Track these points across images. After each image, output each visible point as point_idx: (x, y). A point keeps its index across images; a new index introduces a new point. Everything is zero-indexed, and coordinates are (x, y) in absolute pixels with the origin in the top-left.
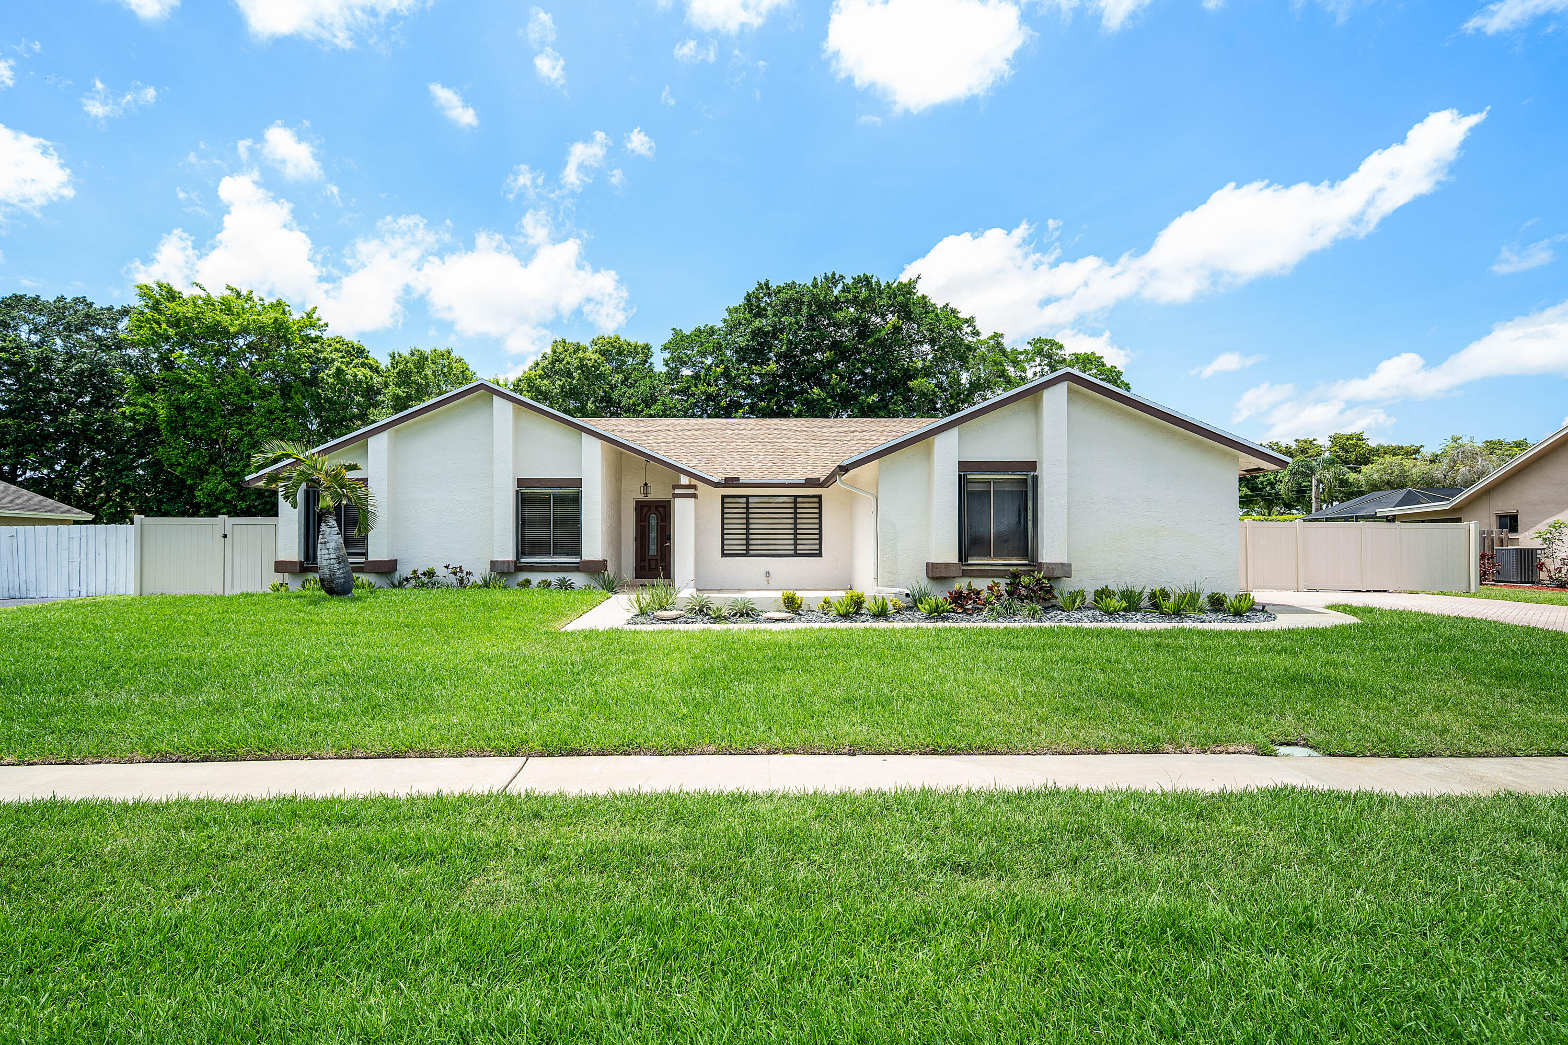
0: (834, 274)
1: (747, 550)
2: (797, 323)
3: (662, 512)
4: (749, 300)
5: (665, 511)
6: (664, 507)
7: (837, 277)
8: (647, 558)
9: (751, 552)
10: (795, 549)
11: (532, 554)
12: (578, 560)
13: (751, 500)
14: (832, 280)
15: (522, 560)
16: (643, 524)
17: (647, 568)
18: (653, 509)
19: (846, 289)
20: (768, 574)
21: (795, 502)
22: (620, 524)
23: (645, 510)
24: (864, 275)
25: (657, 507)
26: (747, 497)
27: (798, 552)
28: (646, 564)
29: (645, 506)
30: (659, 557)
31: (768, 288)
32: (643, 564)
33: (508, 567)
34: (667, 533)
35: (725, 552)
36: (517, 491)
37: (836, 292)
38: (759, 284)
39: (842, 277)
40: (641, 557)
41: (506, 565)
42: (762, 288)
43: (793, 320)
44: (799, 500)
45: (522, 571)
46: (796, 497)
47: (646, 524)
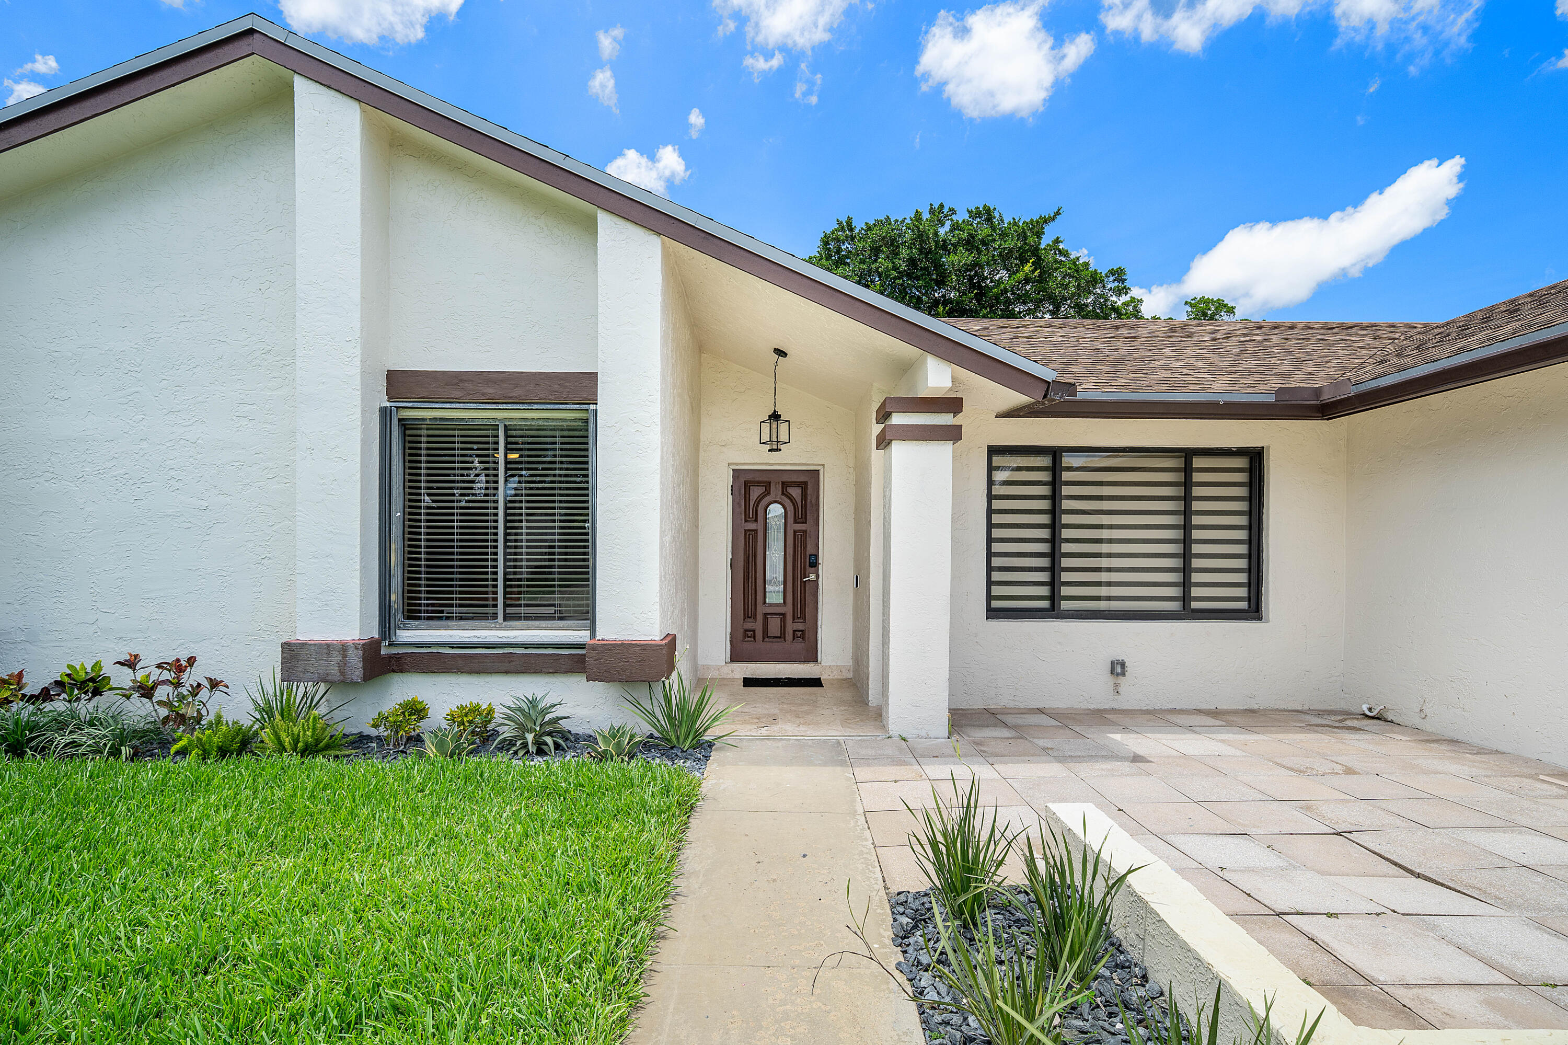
0: (942, 206)
1: (1054, 598)
2: (895, 268)
3: (799, 500)
4: (826, 243)
5: (804, 496)
6: (803, 486)
7: (945, 211)
8: (761, 610)
9: (1065, 605)
10: (1186, 598)
11: (437, 615)
12: (582, 636)
13: (1068, 460)
14: (939, 214)
15: (405, 635)
16: (752, 526)
17: (759, 634)
18: (776, 491)
19: (955, 227)
20: (1118, 668)
21: (1188, 470)
22: (697, 527)
23: (756, 492)
24: (985, 206)
25: (785, 485)
26: (1055, 453)
27: (1195, 605)
28: (758, 626)
29: (758, 483)
30: (788, 610)
31: (851, 230)
32: (749, 625)
33: (343, 665)
34: (810, 550)
35: (995, 604)
36: (385, 413)
37: (942, 231)
38: (839, 223)
39: (953, 211)
40: (746, 610)
41: (336, 658)
42: (842, 229)
43: (890, 265)
44: (1197, 462)
45: (403, 670)
46: (1188, 454)
47: (759, 526)
